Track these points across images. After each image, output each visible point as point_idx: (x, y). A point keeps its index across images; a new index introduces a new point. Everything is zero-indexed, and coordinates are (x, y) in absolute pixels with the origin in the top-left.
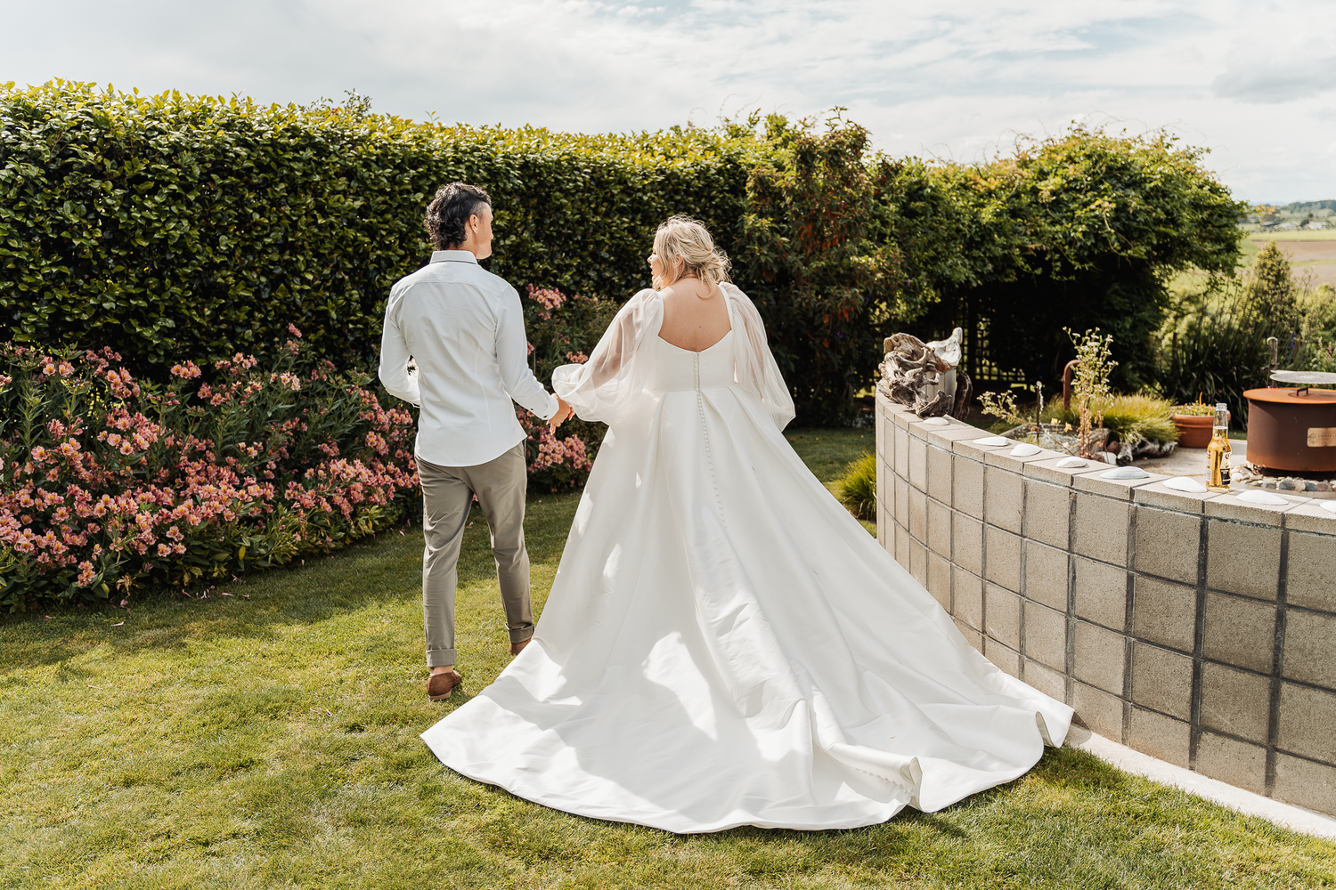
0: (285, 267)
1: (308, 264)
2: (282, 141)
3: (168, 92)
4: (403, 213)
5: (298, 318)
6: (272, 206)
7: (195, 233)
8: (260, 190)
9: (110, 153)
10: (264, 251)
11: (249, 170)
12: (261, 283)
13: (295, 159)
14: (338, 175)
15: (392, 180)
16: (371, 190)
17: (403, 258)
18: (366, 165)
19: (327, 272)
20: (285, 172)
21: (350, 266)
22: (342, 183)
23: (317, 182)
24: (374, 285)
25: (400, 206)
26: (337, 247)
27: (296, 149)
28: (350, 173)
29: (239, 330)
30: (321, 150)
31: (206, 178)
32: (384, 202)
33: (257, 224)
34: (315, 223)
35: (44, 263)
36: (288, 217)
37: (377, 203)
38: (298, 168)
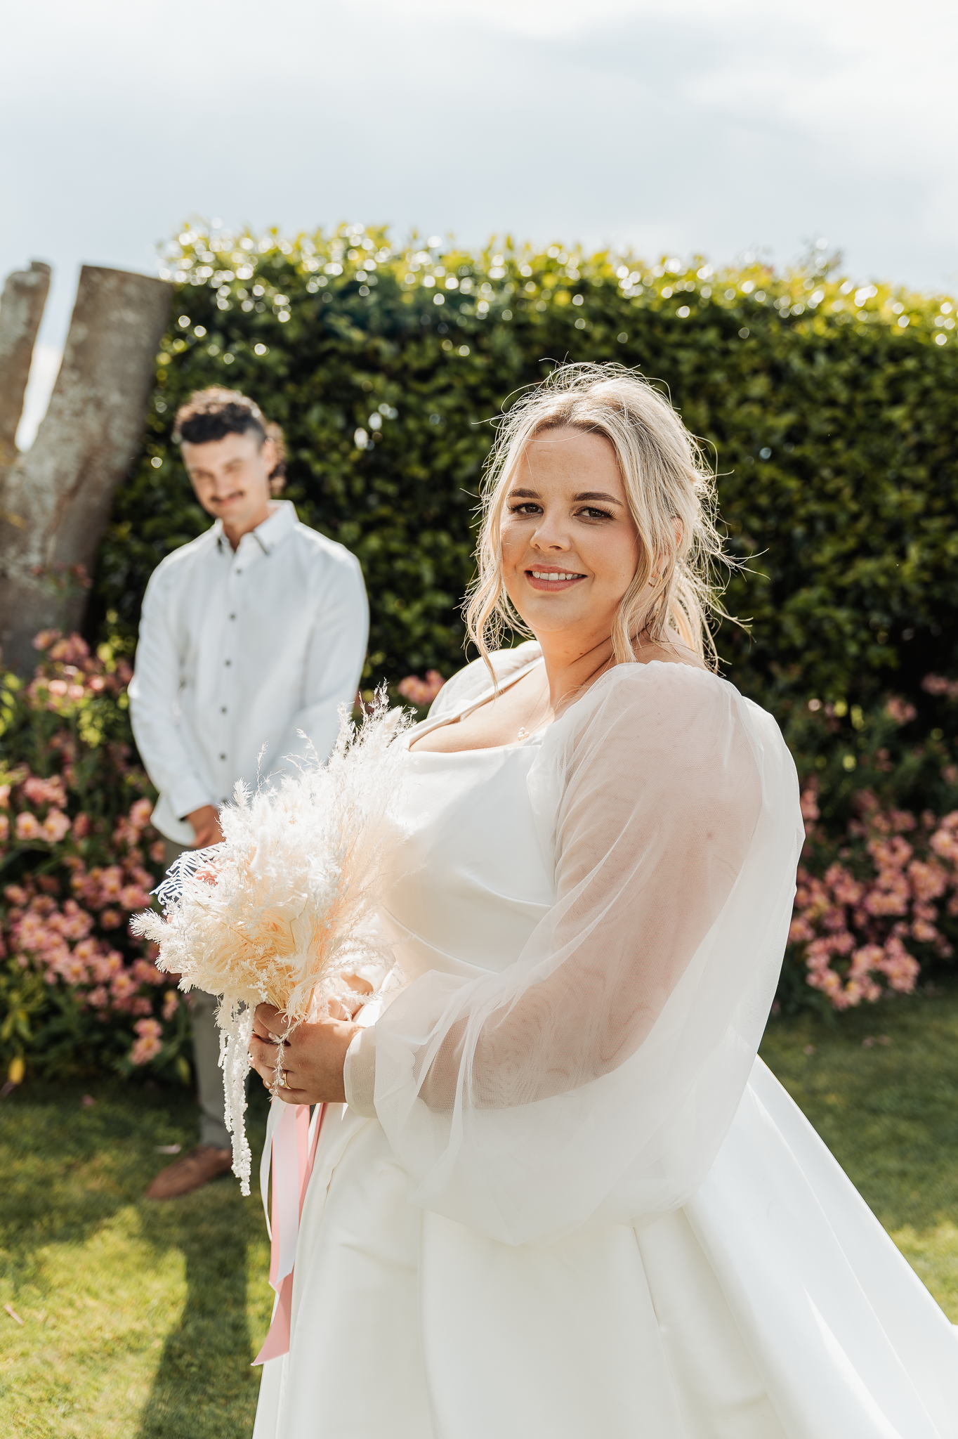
3: (493, 238)
4: (867, 440)
9: (394, 333)
14: (755, 372)
15: (854, 382)
17: (855, 517)
18: (808, 355)
22: (759, 386)
24: (799, 563)
25: (861, 427)
27: (688, 326)
28: (777, 372)
30: (728, 328)
32: (833, 420)
37: (820, 422)
38: (687, 358)
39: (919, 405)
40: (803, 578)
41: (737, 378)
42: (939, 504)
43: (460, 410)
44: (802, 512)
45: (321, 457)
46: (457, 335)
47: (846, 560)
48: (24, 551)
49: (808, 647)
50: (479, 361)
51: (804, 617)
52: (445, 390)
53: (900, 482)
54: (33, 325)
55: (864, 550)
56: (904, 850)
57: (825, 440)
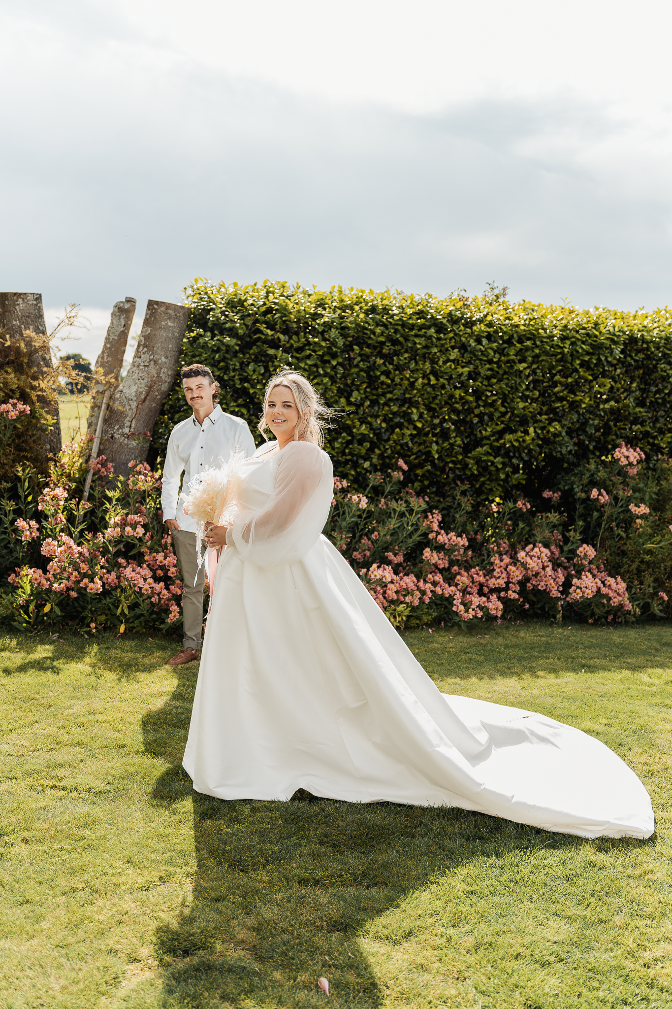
0: (403, 417)
1: (421, 416)
2: (411, 322)
3: (334, 287)
4: (508, 379)
5: (409, 456)
6: (395, 370)
7: (335, 389)
8: (388, 358)
9: (286, 331)
10: (386, 404)
11: (383, 343)
12: (382, 428)
13: (416, 336)
14: (453, 348)
15: (500, 351)
16: (481, 360)
17: (504, 414)
19: (437, 421)
20: (410, 345)
21: (456, 418)
22: (454, 354)
23: (436, 353)
24: (476, 435)
25: (505, 373)
26: (446, 403)
27: (421, 328)
28: (463, 348)
29: (361, 461)
30: (440, 328)
31: (348, 348)
32: (491, 370)
33: (383, 383)
34: (429, 384)
35: (232, 404)
36: (408, 379)
37: (484, 371)
38: (420, 342)
39: (533, 363)
40: (478, 443)
41: (444, 351)
42: (545, 408)
43: (316, 365)
44: (477, 411)
45: (253, 387)
46: (314, 332)
47: (501, 434)
48: (121, 427)
49: (480, 475)
50: (323, 344)
51: (478, 461)
52: (309, 357)
53: (524, 398)
54: (127, 326)
55: (508, 430)
56: (507, 559)
57: (488, 378)
